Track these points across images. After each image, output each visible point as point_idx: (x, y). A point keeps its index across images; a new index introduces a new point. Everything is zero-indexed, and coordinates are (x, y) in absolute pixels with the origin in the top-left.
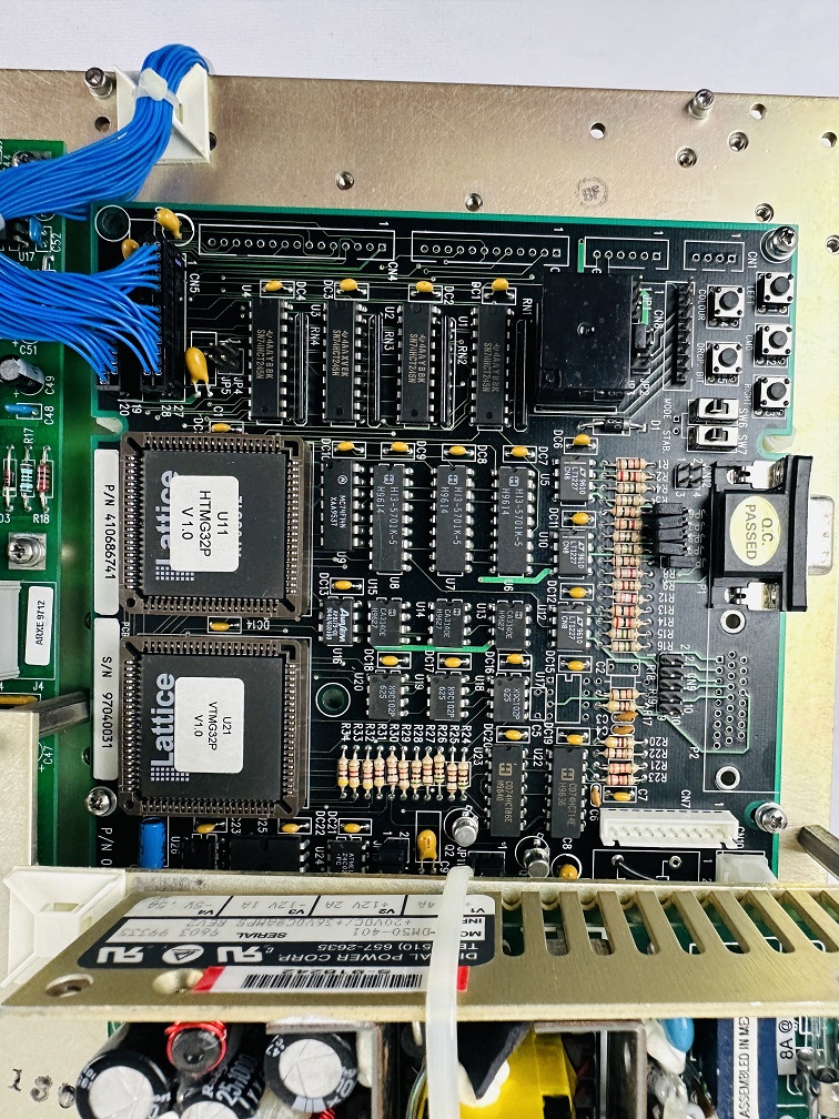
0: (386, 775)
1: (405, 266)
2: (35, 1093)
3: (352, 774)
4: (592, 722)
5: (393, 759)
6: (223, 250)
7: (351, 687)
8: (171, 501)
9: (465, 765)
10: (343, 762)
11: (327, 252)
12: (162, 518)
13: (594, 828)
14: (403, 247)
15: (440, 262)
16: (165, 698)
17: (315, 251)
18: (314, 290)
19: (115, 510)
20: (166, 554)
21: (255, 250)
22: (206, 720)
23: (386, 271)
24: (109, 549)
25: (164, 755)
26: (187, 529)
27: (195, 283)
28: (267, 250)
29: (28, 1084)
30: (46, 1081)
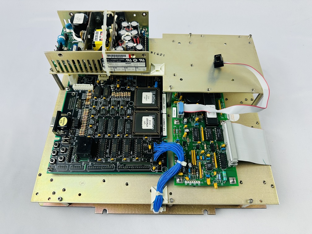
0: (124, 94)
1: (116, 164)
2: (162, 54)
3: (129, 94)
4: (93, 101)
5: (123, 96)
6: (146, 166)
7: (129, 105)
8: (152, 125)
9: (112, 95)
10: (130, 96)
11: (129, 166)
12: (154, 123)
13: (94, 88)
14: (116, 168)
15: (110, 165)
16: (153, 101)
17: (131, 166)
18: (131, 160)
19: (163, 127)
20: (153, 119)
21: (141, 166)
22: (148, 98)
23: (119, 163)
24: (164, 122)
25: (153, 94)
26: (150, 122)
27: (151, 161)
28: (139, 166)
29: (163, 55)
30: (160, 55)
